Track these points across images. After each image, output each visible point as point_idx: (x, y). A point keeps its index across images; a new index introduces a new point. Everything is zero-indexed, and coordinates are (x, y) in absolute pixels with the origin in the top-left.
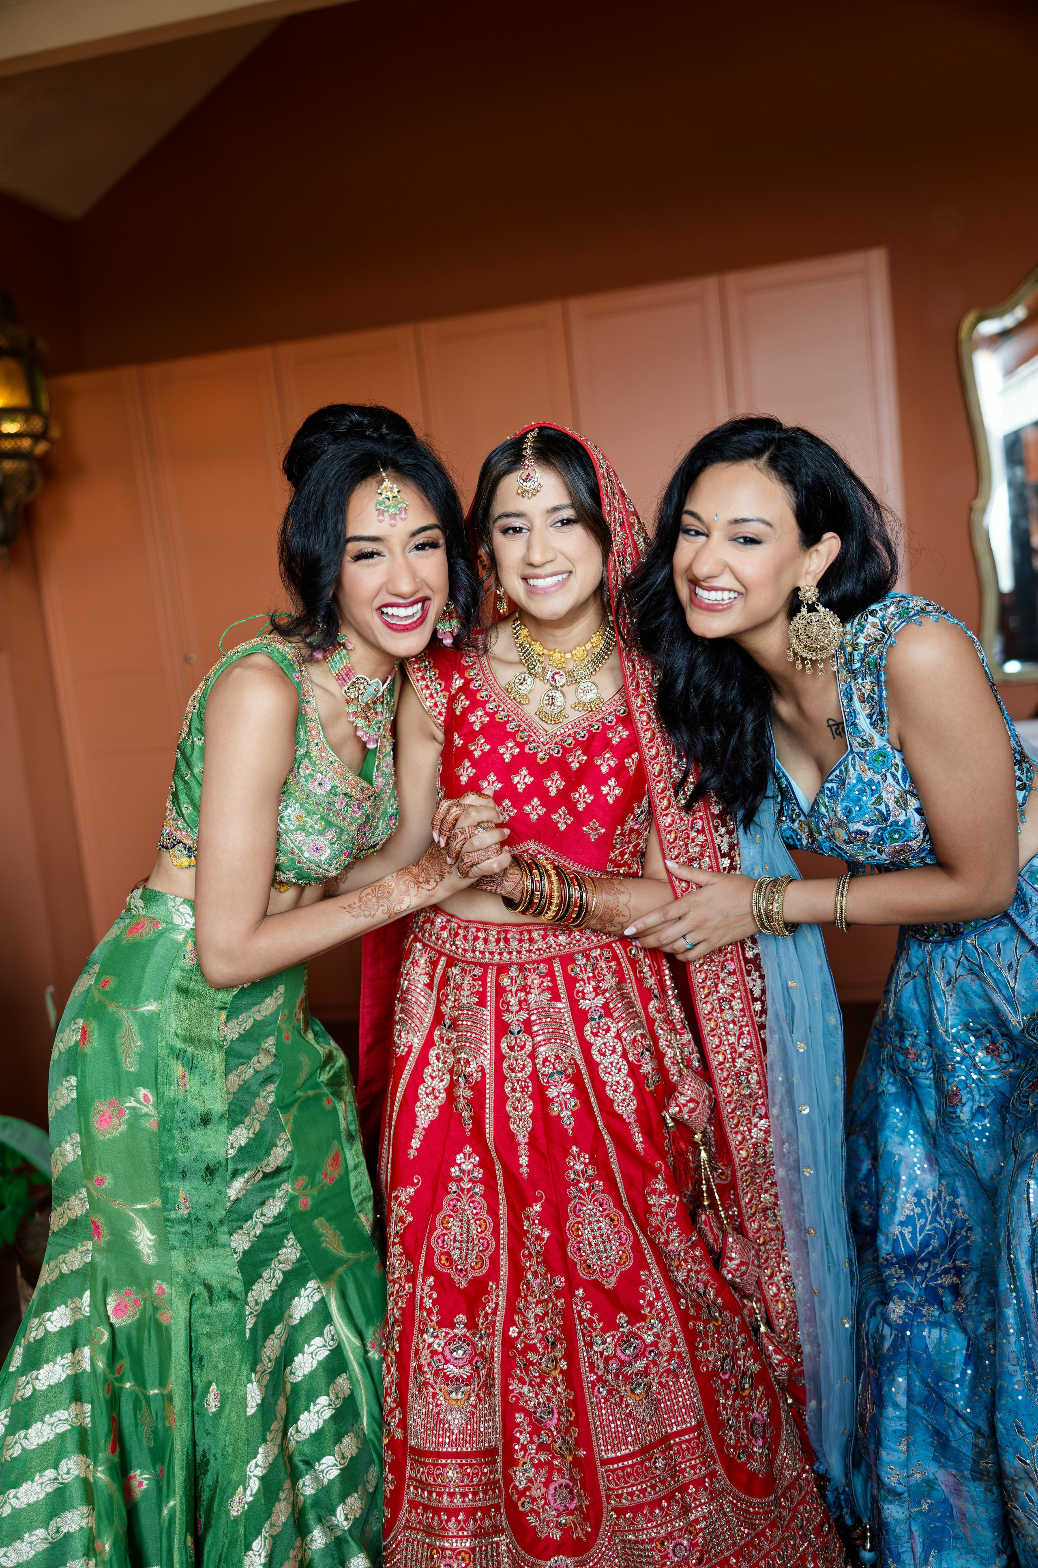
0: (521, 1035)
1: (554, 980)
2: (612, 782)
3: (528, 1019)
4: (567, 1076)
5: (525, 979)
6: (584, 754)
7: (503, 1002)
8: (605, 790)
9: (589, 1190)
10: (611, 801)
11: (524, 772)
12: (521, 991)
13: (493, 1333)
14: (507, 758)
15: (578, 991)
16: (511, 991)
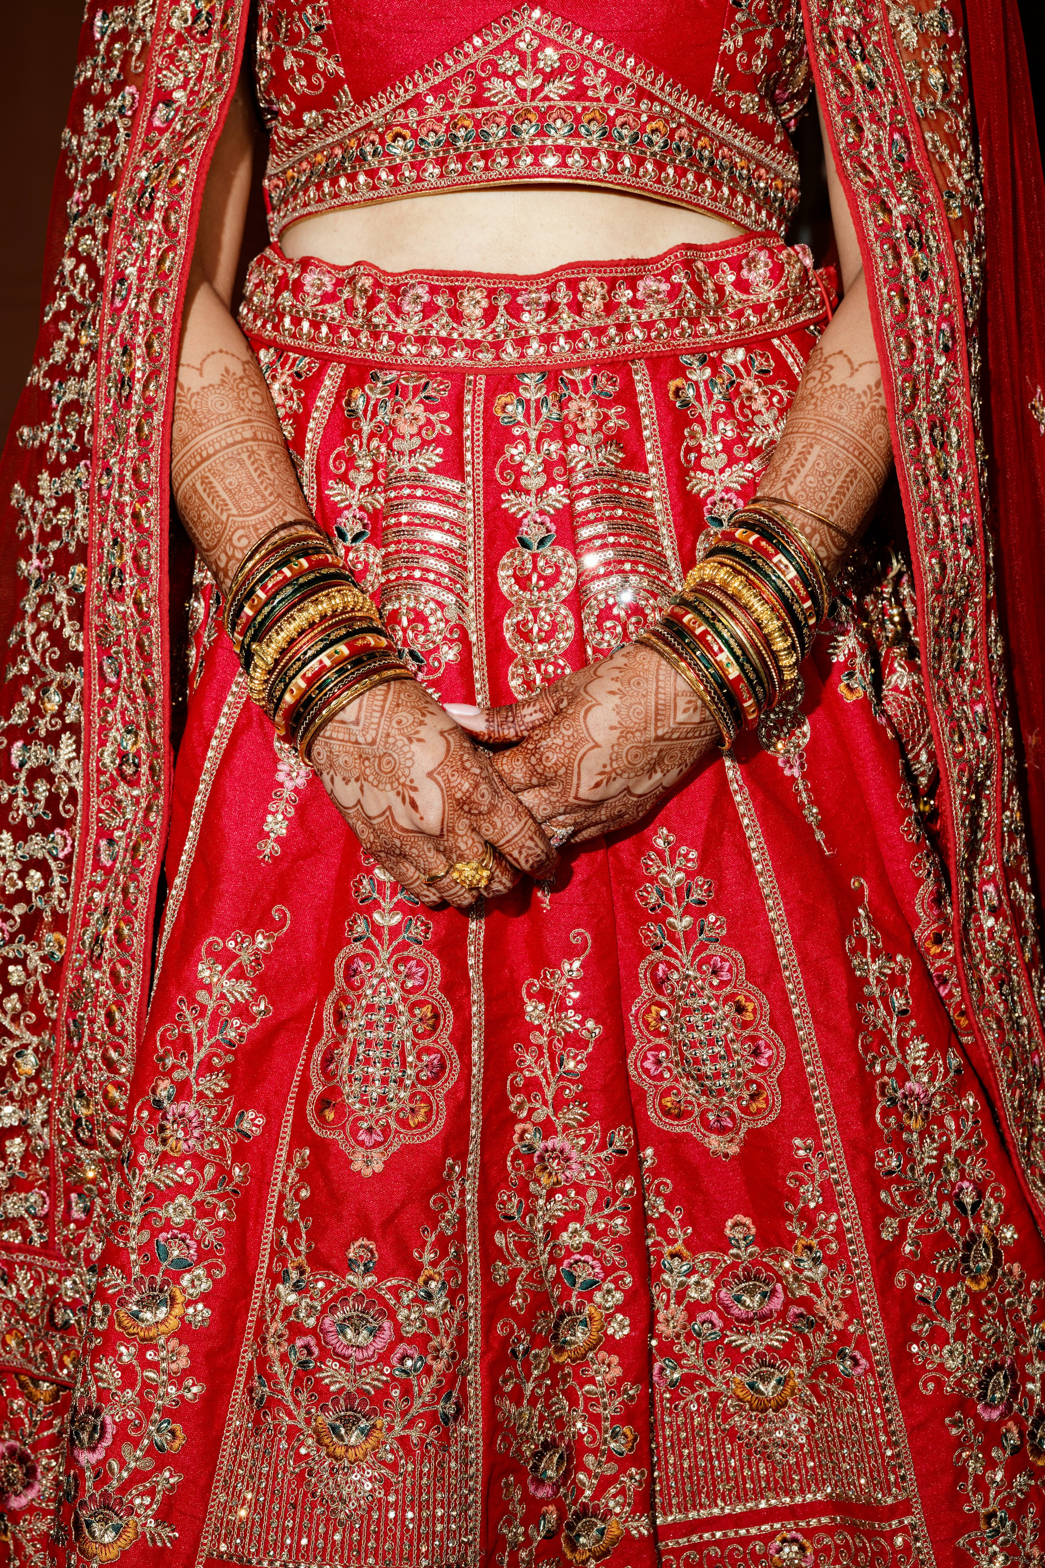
0: (547, 550)
1: (633, 415)
3: (569, 508)
5: (563, 406)
7: (505, 466)
9: (689, 936)
12: (552, 437)
13: (463, 1287)
15: (688, 450)
16: (525, 437)
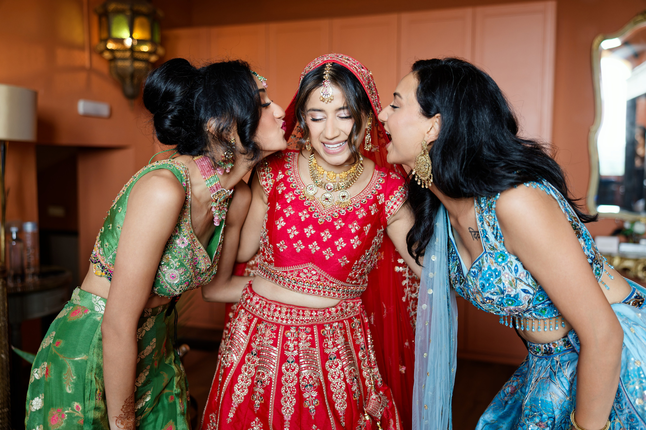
0: (293, 364)
2: (356, 237)
3: (298, 355)
4: (314, 387)
5: (299, 334)
6: (343, 222)
7: (286, 345)
8: (352, 241)
10: (355, 248)
11: (311, 227)
12: (296, 340)
14: (303, 219)
15: (325, 344)
16: (290, 340)
